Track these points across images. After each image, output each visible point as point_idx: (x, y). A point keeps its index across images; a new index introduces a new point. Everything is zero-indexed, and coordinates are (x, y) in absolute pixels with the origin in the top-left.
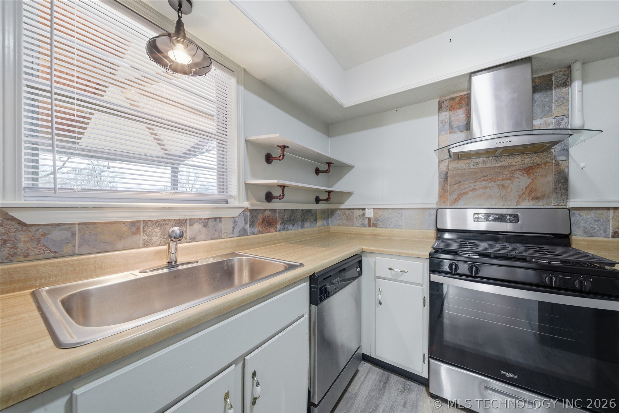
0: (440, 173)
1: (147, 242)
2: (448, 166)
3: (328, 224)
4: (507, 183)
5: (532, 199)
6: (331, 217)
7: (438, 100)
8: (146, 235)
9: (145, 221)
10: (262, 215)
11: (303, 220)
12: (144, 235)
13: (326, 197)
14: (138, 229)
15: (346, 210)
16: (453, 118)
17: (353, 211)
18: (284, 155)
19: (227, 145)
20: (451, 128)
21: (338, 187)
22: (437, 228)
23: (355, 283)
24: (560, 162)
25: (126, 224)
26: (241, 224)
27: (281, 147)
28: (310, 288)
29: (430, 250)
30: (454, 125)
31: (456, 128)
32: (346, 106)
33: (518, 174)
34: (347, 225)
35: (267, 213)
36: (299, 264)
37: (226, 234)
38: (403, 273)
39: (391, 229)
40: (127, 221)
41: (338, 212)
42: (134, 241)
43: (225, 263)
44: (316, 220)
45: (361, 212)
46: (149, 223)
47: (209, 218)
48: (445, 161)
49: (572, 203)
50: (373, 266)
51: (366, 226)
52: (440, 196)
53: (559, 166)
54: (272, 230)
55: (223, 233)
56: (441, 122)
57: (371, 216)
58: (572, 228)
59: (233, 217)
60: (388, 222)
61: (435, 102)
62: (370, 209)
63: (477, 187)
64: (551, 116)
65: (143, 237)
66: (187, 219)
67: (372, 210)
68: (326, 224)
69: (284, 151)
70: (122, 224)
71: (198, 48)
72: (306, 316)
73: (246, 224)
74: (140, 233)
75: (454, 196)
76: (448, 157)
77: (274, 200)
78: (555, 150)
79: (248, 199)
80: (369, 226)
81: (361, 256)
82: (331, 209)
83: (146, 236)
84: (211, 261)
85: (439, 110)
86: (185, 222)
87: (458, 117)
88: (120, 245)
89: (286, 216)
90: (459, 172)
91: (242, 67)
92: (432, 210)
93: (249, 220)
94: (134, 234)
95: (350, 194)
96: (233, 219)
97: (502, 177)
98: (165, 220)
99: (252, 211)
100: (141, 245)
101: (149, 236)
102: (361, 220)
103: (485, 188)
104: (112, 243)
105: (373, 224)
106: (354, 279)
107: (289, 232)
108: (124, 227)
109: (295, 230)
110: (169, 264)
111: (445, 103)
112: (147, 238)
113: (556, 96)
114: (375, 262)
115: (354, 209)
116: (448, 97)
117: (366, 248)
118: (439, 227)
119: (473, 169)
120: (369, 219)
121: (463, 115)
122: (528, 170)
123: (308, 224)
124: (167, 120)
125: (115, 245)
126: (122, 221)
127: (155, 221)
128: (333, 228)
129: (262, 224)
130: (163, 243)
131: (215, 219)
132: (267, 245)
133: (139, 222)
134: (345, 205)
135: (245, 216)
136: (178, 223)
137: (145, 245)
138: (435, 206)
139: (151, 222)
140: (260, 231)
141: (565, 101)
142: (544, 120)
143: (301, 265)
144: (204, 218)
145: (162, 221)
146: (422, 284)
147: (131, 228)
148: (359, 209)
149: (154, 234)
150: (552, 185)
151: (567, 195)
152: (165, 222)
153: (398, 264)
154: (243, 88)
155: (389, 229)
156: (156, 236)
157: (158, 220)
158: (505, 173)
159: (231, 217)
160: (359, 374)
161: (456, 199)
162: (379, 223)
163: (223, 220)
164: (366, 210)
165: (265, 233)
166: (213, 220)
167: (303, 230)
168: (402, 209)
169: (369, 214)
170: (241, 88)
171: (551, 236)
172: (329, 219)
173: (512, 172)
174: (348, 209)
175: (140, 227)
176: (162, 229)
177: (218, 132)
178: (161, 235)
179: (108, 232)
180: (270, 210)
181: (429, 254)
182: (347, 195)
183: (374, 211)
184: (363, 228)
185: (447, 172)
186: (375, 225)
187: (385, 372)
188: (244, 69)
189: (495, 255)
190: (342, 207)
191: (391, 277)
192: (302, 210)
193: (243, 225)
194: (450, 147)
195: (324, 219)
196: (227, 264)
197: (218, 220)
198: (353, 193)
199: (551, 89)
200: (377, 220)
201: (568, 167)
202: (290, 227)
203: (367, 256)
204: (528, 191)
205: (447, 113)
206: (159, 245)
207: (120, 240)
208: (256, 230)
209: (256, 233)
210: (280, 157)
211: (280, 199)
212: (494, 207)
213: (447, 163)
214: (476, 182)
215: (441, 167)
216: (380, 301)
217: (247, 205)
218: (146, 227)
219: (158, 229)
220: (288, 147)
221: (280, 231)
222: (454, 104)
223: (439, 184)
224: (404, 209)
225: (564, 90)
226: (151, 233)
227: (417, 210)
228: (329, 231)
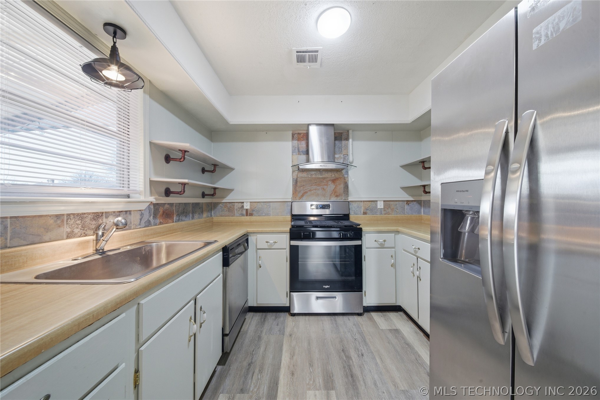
0: (293, 179)
1: (70, 234)
2: (297, 175)
3: (211, 216)
4: (325, 187)
5: (335, 197)
6: (214, 209)
7: (291, 132)
8: (69, 227)
9: (68, 214)
10: (162, 208)
11: (193, 213)
12: (68, 227)
13: (213, 193)
14: (63, 221)
15: (228, 204)
16: (300, 146)
17: (234, 204)
18: (184, 158)
19: (129, 144)
20: (299, 152)
21: (220, 184)
22: (292, 214)
23: (243, 256)
24: (346, 178)
25: (52, 217)
26: (146, 217)
27: (182, 152)
28: (223, 255)
29: (290, 227)
30: (301, 150)
31: (301, 152)
32: (231, 123)
33: (330, 183)
34: (228, 216)
35: (166, 206)
36: (214, 241)
37: (134, 225)
38: (275, 244)
39: (263, 217)
40: (53, 215)
41: (221, 205)
42: (59, 233)
43: (143, 249)
44: (202, 212)
45: (240, 205)
46: (72, 216)
47: (122, 211)
48: (295, 172)
49: (350, 199)
50: (255, 242)
51: (244, 216)
52: (293, 194)
53: (345, 180)
54: (170, 221)
55: (132, 224)
56: (293, 147)
57: (248, 207)
58: (350, 211)
59: (140, 210)
60: (261, 212)
61: (290, 134)
62: (247, 202)
63: (312, 189)
64: (342, 154)
65: (67, 229)
66: (103, 212)
67: (249, 203)
68: (210, 216)
69: (184, 155)
70: (49, 217)
71: (139, 77)
72: (221, 275)
73: (150, 216)
74: (64, 226)
75: (301, 194)
76: (297, 169)
77: (171, 195)
78: (344, 171)
79: (151, 194)
80: (247, 215)
81: (248, 236)
82: (214, 203)
83: (69, 229)
84: (128, 249)
85: (292, 139)
86: (102, 215)
87: (302, 145)
88: (46, 238)
89: (181, 209)
90: (303, 179)
91: (148, 78)
92: (289, 203)
93: (152, 212)
94: (59, 227)
95: (231, 190)
96: (140, 212)
97: (323, 184)
98: (85, 214)
99: (155, 205)
100: (65, 237)
101: (72, 228)
102: (240, 211)
103: (315, 189)
104: (40, 236)
105: (250, 213)
106: (241, 253)
107: (183, 223)
108: (50, 220)
109: (187, 222)
110: (96, 251)
111: (296, 135)
112: (70, 230)
113: (343, 144)
114: (257, 238)
115: (234, 202)
116: (297, 132)
117: (250, 230)
118: (293, 214)
119: (310, 178)
120: (247, 210)
121: (305, 145)
122: (334, 181)
123: (196, 216)
124: (87, 122)
125: (43, 237)
126: (48, 215)
127: (77, 214)
128: (215, 219)
129: (162, 216)
130: (83, 234)
131: (126, 212)
132: (167, 234)
133: (63, 215)
134: (227, 199)
135: (149, 209)
136: (95, 216)
137: (68, 237)
138: (290, 200)
139: (73, 215)
140: (161, 222)
141: (347, 147)
142: (339, 155)
143: (216, 241)
144: (117, 211)
145: (83, 215)
146: (286, 248)
147: (56, 221)
148: (239, 202)
149: (76, 226)
150: (343, 189)
151: (348, 194)
152: (85, 215)
153: (271, 238)
154: (148, 97)
155: (261, 217)
156: (77, 228)
157: (79, 213)
158: (325, 182)
159: (138, 210)
160: (246, 320)
161: (302, 196)
162: (254, 213)
163: (132, 212)
164: (244, 203)
165: (165, 224)
166: (124, 213)
167: (194, 221)
168: (270, 202)
169: (247, 206)
170: (147, 97)
171: (343, 215)
172: (212, 210)
173: (327, 182)
174: (229, 203)
175: (64, 220)
176: (83, 222)
177: (119, 131)
178: (82, 227)
179: (36, 225)
180: (168, 204)
181: (289, 229)
182: (229, 191)
183: (250, 204)
184: (243, 217)
185: (297, 179)
186: (251, 215)
187: (263, 313)
188: (150, 81)
189: (320, 226)
190: (224, 201)
191: (267, 248)
192: (193, 204)
193: (148, 217)
194: (299, 165)
195: (208, 211)
196: (144, 250)
197: (128, 212)
198: (234, 190)
199: (342, 140)
200: (253, 211)
201: (348, 180)
202: (184, 218)
203: (250, 236)
204: (334, 192)
205: (296, 142)
206: (80, 237)
207: (47, 232)
208: (158, 221)
209: (157, 224)
210: (180, 159)
211: (180, 194)
212: (320, 201)
213: (297, 173)
214: (311, 186)
215: (294, 175)
216: (260, 265)
217: (152, 199)
218: (69, 220)
219: (79, 221)
220: (188, 152)
221: (176, 222)
222: (300, 137)
223: (293, 186)
224: (272, 202)
225: (346, 142)
226: (73, 225)
227: (280, 203)
228: (212, 221)
